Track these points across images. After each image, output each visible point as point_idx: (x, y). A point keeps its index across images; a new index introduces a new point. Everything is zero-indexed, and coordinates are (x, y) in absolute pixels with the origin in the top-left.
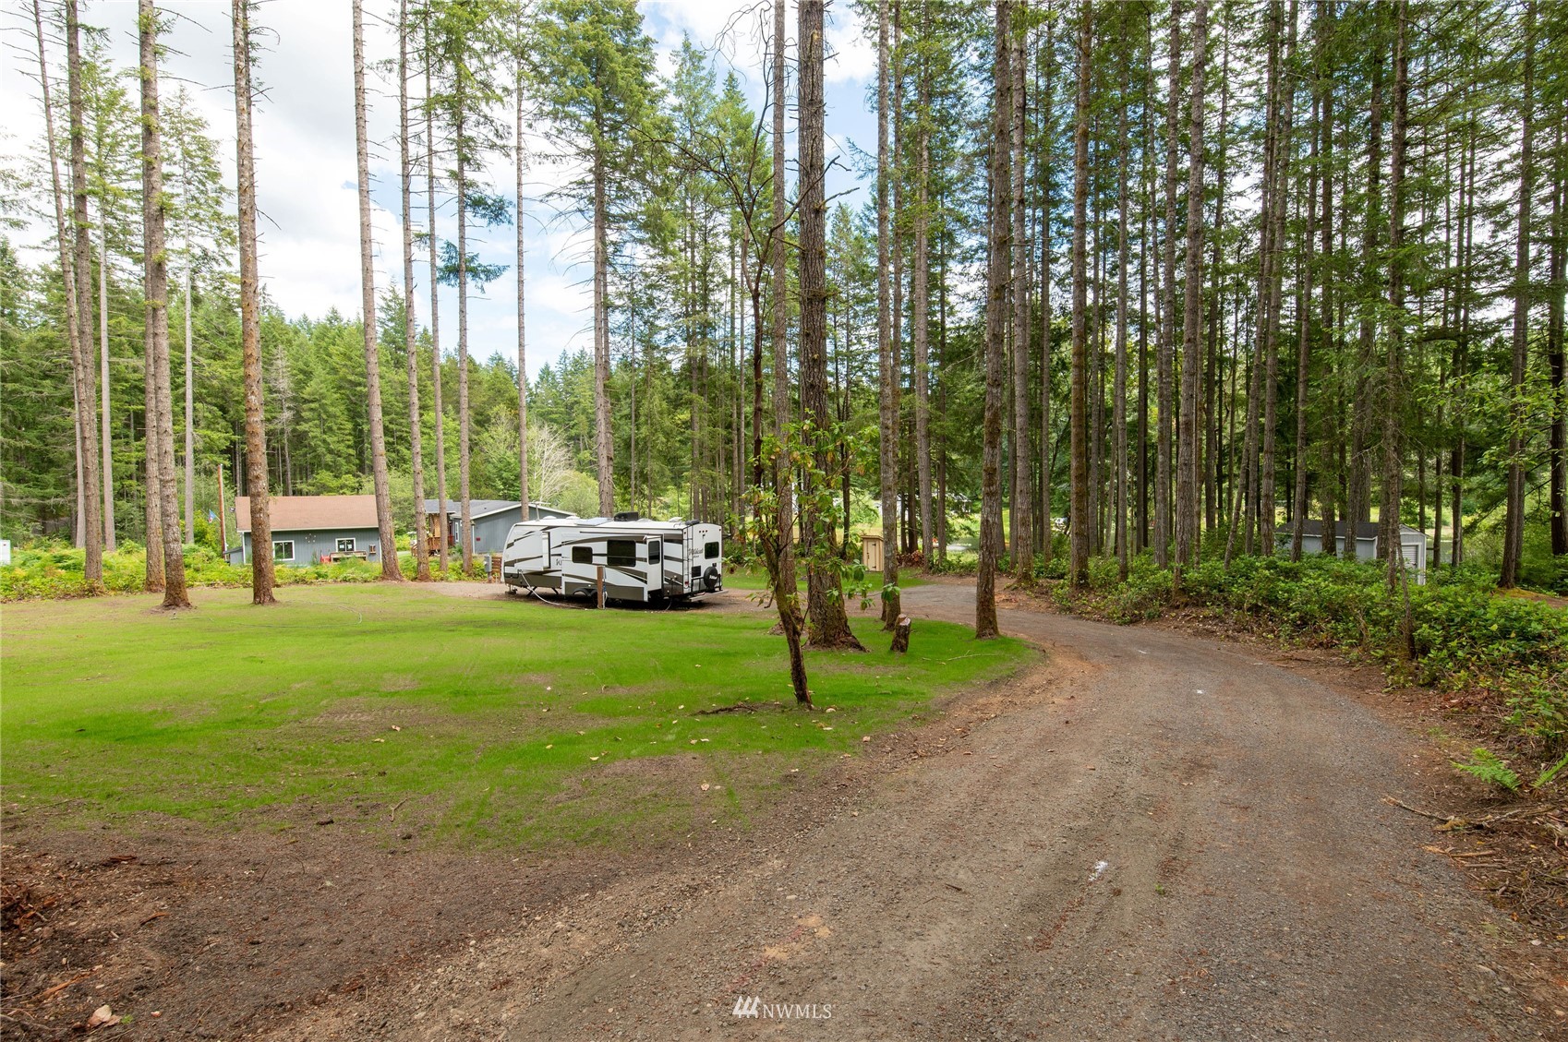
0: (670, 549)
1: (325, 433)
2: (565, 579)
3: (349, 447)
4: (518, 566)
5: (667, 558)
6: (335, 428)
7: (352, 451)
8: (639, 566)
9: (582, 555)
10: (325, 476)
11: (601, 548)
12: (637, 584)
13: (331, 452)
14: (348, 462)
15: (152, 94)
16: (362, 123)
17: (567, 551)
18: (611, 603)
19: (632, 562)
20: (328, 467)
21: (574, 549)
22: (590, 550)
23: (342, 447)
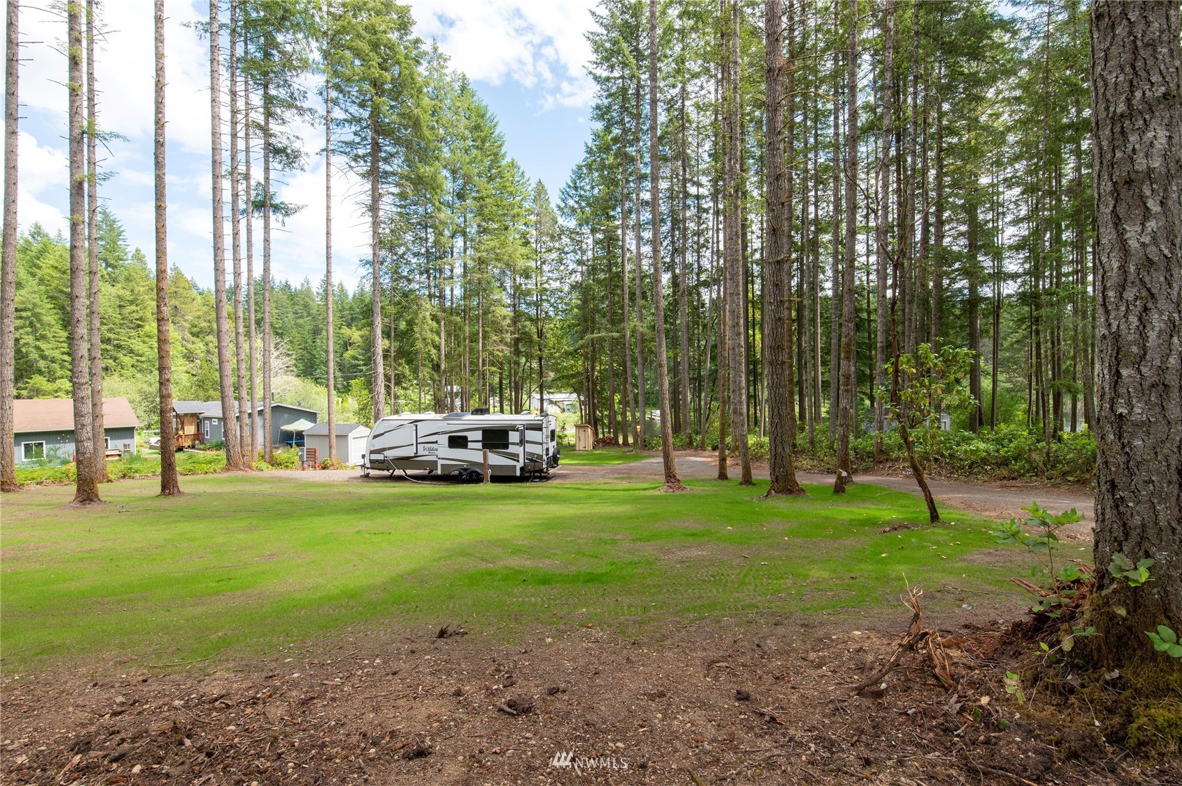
0: (530, 435)
1: (37, 340)
2: (440, 462)
3: (63, 353)
4: (386, 453)
5: (528, 442)
6: (50, 335)
7: (66, 358)
8: (512, 449)
9: (458, 441)
10: (38, 381)
11: (478, 435)
12: (511, 462)
13: (44, 357)
14: (62, 367)
15: (77, 27)
16: (216, 75)
17: (444, 440)
18: (495, 479)
19: (506, 446)
20: (40, 372)
21: (450, 437)
22: (465, 438)
23: (57, 354)
